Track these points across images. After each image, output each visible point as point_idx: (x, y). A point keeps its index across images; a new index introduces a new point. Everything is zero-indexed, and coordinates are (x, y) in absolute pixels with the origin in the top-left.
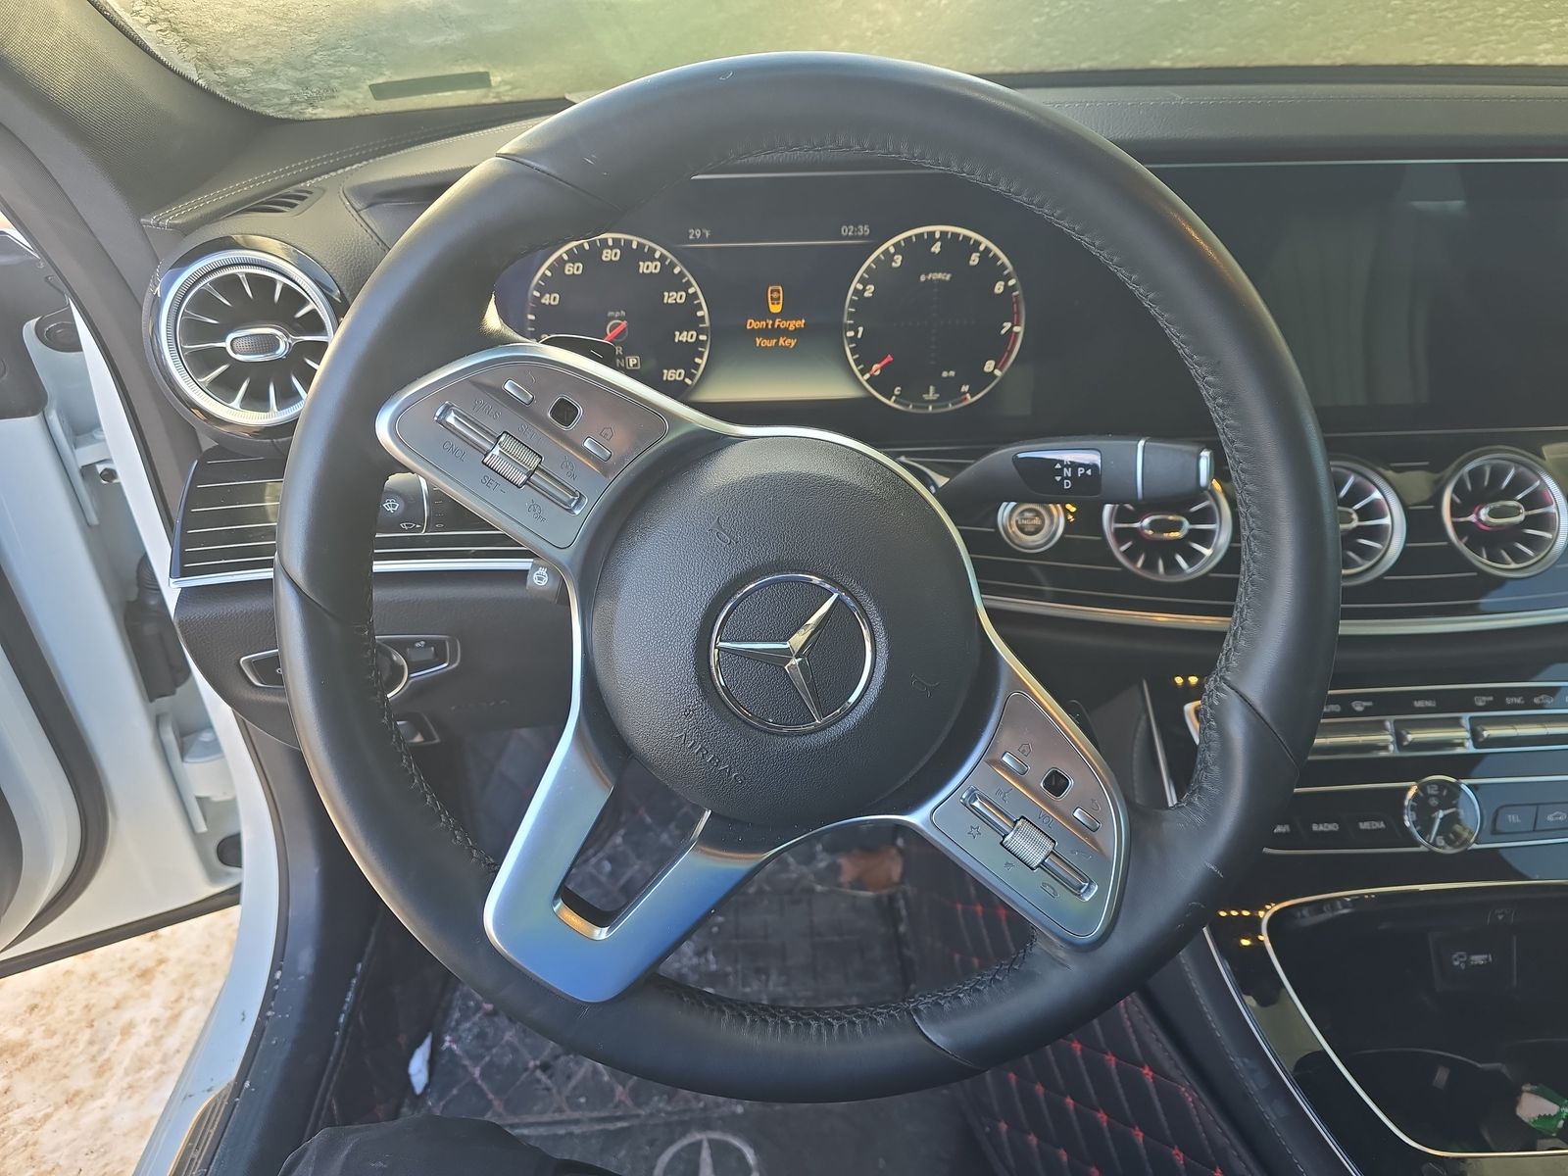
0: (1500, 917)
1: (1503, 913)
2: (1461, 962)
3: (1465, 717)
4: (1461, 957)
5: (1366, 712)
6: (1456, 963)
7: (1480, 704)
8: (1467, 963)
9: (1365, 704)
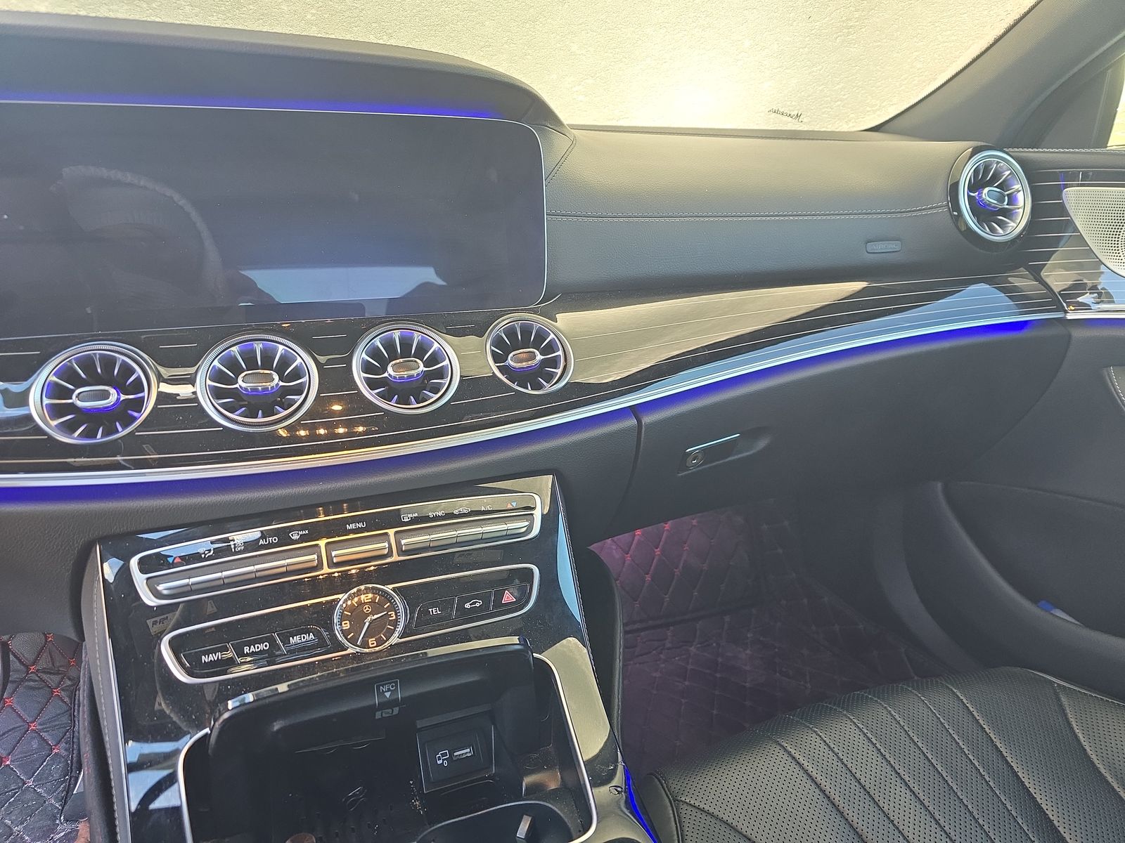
0: (388, 694)
1: (389, 690)
2: (443, 760)
3: (391, 532)
4: (443, 755)
5: (303, 539)
6: (440, 762)
7: (406, 520)
8: (450, 760)
9: (301, 533)
